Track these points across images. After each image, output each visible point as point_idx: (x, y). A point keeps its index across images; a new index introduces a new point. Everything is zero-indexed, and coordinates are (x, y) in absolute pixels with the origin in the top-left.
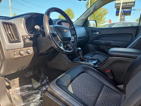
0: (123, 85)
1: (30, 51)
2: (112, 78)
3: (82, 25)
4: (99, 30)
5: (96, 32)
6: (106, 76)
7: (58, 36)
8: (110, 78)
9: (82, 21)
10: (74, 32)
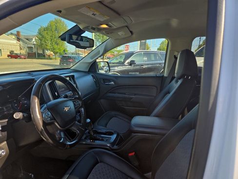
0: (151, 173)
1: (2, 152)
2: (137, 164)
3: (87, 70)
4: (114, 79)
5: (110, 81)
6: (130, 162)
7: (56, 124)
8: (135, 165)
9: (86, 65)
10: (79, 104)
